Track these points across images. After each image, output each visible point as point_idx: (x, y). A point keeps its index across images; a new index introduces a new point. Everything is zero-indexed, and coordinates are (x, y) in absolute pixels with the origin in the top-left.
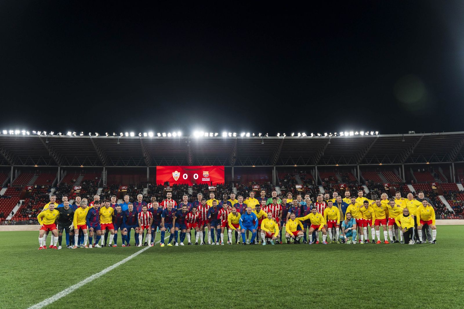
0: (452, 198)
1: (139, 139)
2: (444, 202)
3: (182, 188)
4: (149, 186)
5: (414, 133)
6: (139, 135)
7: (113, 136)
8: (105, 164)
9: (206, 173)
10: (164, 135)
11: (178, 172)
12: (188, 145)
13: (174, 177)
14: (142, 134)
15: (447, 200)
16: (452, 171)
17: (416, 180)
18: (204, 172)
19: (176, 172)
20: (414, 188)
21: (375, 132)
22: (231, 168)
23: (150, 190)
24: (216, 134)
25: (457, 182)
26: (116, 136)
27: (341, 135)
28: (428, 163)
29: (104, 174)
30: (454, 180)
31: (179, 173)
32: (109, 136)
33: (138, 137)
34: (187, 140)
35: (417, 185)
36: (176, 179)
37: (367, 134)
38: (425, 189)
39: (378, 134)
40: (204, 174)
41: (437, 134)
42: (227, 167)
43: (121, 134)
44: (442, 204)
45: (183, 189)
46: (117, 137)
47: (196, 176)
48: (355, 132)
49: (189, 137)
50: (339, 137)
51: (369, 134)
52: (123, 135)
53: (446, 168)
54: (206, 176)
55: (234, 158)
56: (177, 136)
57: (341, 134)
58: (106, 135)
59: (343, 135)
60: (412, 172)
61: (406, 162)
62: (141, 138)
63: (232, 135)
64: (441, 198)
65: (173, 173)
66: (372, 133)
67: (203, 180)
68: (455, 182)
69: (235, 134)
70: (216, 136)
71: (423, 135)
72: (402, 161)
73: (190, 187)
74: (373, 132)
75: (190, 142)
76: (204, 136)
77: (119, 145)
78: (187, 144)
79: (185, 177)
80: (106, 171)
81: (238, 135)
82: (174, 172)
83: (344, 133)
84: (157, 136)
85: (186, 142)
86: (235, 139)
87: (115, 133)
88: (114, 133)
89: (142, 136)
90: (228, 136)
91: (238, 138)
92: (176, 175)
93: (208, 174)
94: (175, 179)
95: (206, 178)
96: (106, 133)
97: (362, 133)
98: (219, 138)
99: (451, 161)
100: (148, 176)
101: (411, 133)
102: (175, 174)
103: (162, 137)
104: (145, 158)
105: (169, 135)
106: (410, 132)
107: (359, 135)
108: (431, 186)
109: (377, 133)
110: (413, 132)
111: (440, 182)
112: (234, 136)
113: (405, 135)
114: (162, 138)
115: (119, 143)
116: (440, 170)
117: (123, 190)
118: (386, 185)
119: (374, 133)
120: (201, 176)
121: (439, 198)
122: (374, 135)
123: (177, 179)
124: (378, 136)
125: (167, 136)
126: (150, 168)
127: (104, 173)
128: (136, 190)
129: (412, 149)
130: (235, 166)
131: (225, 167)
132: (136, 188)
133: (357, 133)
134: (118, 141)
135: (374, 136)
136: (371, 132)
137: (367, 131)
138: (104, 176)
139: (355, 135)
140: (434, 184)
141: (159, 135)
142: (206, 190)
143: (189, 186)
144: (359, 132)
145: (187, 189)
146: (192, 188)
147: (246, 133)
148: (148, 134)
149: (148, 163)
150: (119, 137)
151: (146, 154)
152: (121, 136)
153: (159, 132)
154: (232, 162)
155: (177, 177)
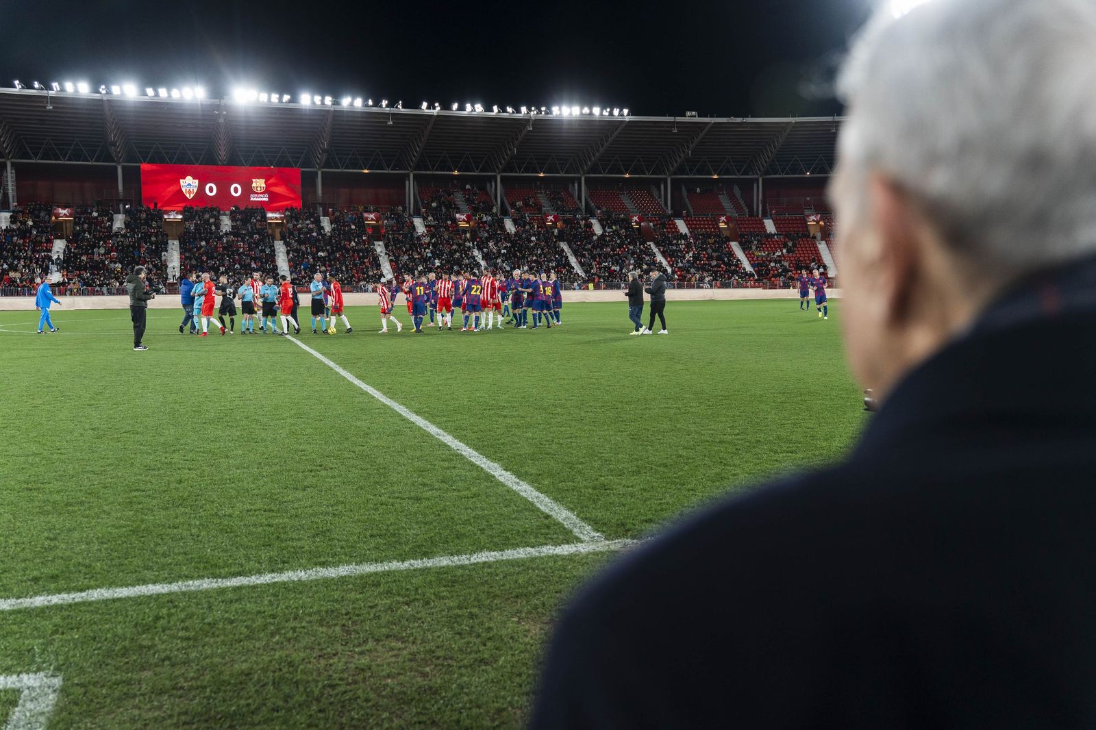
0: (754, 247)
1: (101, 100)
2: (739, 254)
3: (207, 216)
4: (126, 212)
5: (695, 116)
6: (101, 90)
7: (34, 88)
8: (9, 153)
9: (259, 183)
10: (163, 92)
11: (194, 179)
12: (221, 121)
13: (184, 191)
14: (108, 88)
15: (744, 250)
16: (758, 193)
17: (692, 211)
18: (254, 180)
19: (189, 179)
20: (687, 225)
21: (621, 110)
22: (316, 173)
23: (129, 220)
24: (286, 98)
25: (765, 215)
26: (42, 89)
27: (554, 113)
28: (716, 177)
29: (9, 179)
30: (760, 212)
31: (197, 181)
32: (23, 88)
33: (97, 96)
34: (218, 107)
35: (692, 220)
36: (190, 196)
37: (606, 113)
38: (706, 228)
39: (628, 115)
40: (254, 185)
41: (739, 120)
42: (306, 172)
43: (55, 85)
44: (734, 258)
45: (209, 219)
46: (44, 93)
47: (236, 190)
48: (582, 108)
49: (223, 102)
50: (550, 117)
51: (611, 114)
52: (59, 89)
53: (747, 186)
54: (259, 189)
55: (324, 151)
56: (194, 97)
57: (555, 110)
58: (17, 85)
59: (558, 113)
60: (685, 193)
61: (675, 174)
62: (105, 99)
63: (323, 101)
64: (735, 246)
65: (181, 181)
66: (616, 112)
67: (254, 198)
68: (760, 216)
69: (328, 100)
70: (286, 102)
71: (712, 122)
72: (668, 170)
73: (225, 215)
74: (618, 110)
75: (225, 113)
76: (258, 100)
77: (49, 111)
78: (219, 115)
79: (211, 190)
80: (14, 171)
81: (336, 103)
82: (184, 178)
83: (560, 109)
84: (145, 94)
85: (217, 112)
86: (328, 111)
87: (40, 83)
88: (36, 83)
89: (109, 92)
90: (313, 103)
91: (337, 108)
92: (189, 184)
93: (264, 186)
94: (188, 195)
95: (259, 195)
96: (17, 82)
97: (596, 111)
98: (292, 106)
99: (757, 174)
100: (121, 187)
101: (690, 116)
102: (187, 183)
103: (157, 98)
104: (114, 144)
105: (176, 94)
106: (688, 113)
107: (591, 114)
108: (717, 222)
109: (626, 111)
110: (694, 113)
111: (734, 215)
112: (326, 103)
113: (679, 119)
114: (156, 100)
115: (51, 108)
116: (737, 191)
117: (62, 217)
118: (635, 218)
119: (620, 112)
120: (248, 190)
121: (731, 247)
122: (621, 117)
123: (192, 196)
124: (627, 119)
125: (170, 96)
126: (124, 168)
127: (9, 175)
128: (96, 218)
129: (688, 147)
130: (324, 170)
131: (302, 171)
132: (95, 214)
133: (586, 110)
134: (47, 103)
135: (620, 119)
136: (615, 109)
137: (606, 109)
138: (10, 183)
139: (582, 114)
140: (723, 218)
141: (150, 91)
142: (261, 221)
143: (222, 212)
144: (591, 109)
145: (217, 218)
146: (228, 217)
147: (353, 99)
148: (121, 90)
149: (120, 155)
150: (50, 92)
151: (115, 136)
152: (55, 89)
153: (150, 86)
154: (318, 161)
155: (191, 190)
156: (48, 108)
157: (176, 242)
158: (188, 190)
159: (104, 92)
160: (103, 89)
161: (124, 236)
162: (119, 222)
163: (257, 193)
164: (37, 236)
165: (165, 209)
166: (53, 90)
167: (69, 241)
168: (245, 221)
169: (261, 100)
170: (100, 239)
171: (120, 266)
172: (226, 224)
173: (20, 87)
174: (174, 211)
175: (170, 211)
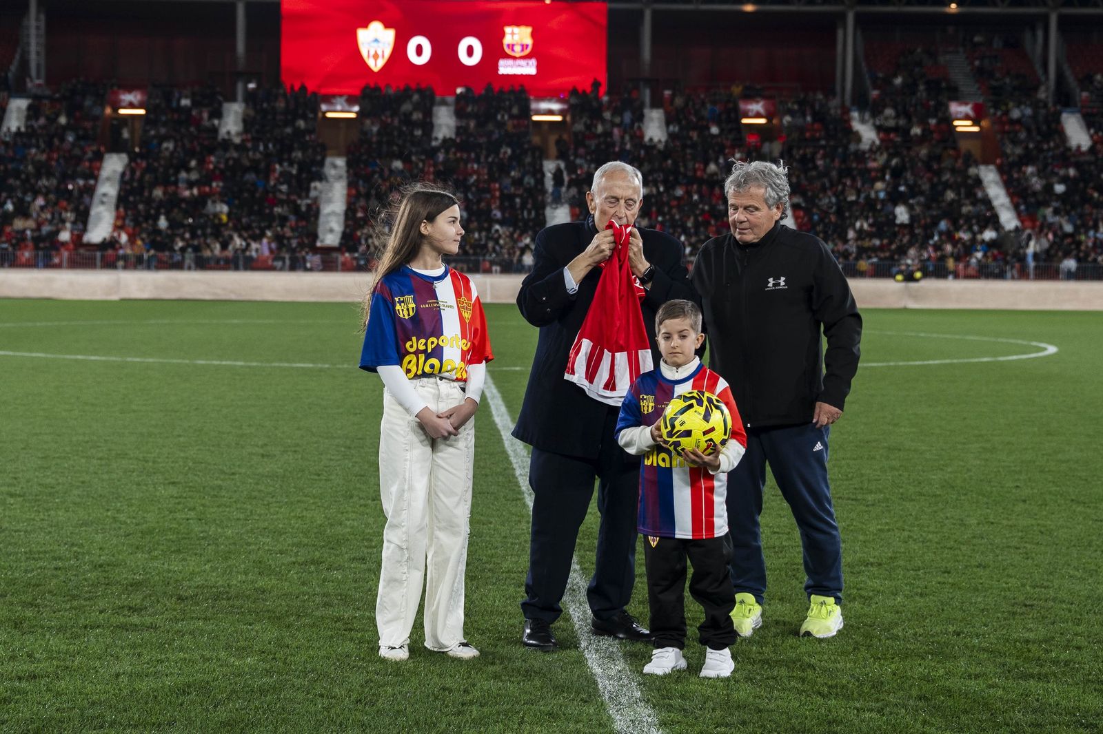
3: (406, 107)
4: (250, 98)
9: (518, 36)
11: (387, 26)
13: (364, 53)
18: (508, 30)
19: (376, 27)
22: (640, 14)
23: (253, 114)
29: (33, 32)
31: (391, 33)
36: (376, 65)
40: (507, 40)
42: (617, 10)
45: (411, 114)
47: (470, 51)
54: (518, 48)
65: (361, 32)
67: (506, 68)
73: (444, 103)
79: (420, 51)
80: (42, 17)
82: (367, 28)
93: (530, 41)
94: (371, 64)
95: (518, 62)
100: (241, 47)
102: (372, 35)
117: (124, 108)
120: (495, 51)
123: (380, 64)
126: (248, 6)
127: (33, 23)
128: (187, 110)
130: (658, 6)
131: (612, 13)
132: (185, 102)
138: (33, 41)
142: (518, 118)
143: (438, 98)
145: (428, 114)
146: (452, 108)
155: (380, 53)
157: (341, 162)
158: (372, 53)
161: (240, 148)
162: (232, 122)
164: (73, 145)
165: (323, 91)
167: (133, 158)
168: (485, 118)
170: (192, 154)
171: (225, 208)
172: (445, 122)
174: (341, 95)
175: (334, 96)
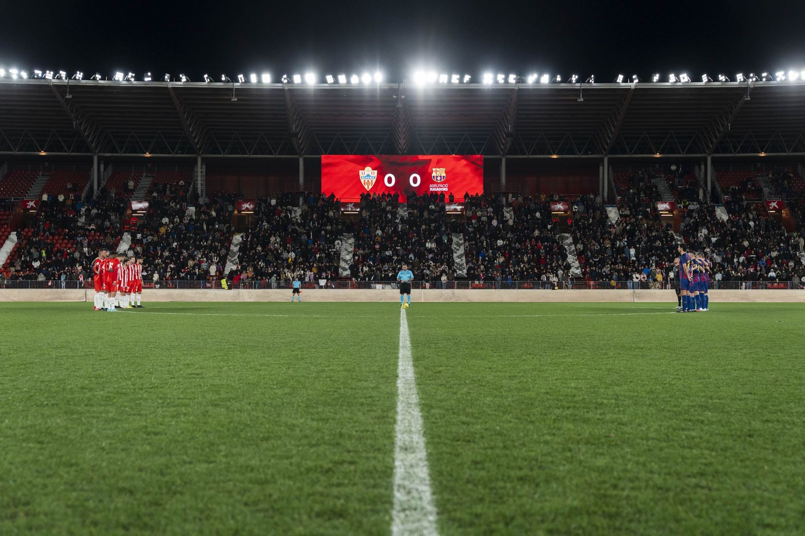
1: (283, 90)
4: (306, 205)
6: (283, 80)
7: (221, 81)
8: (200, 149)
9: (439, 173)
10: (342, 79)
11: (373, 169)
12: (400, 105)
13: (362, 182)
14: (290, 77)
18: (434, 169)
19: (368, 170)
22: (500, 160)
24: (467, 78)
26: (228, 82)
27: (778, 79)
29: (199, 174)
31: (376, 172)
32: (211, 81)
33: (279, 86)
34: (397, 92)
36: (368, 187)
40: (434, 174)
42: (488, 159)
43: (241, 77)
45: (386, 207)
46: (230, 85)
47: (415, 180)
49: (402, 86)
50: (772, 83)
52: (243, 81)
54: (439, 178)
55: (508, 135)
56: (373, 82)
57: (780, 76)
58: (206, 79)
59: (783, 78)
62: (286, 88)
63: (506, 79)
65: (361, 172)
67: (433, 188)
69: (512, 78)
70: (467, 83)
75: (403, 97)
76: (438, 82)
77: (234, 104)
78: (396, 101)
79: (390, 181)
80: (204, 167)
81: (520, 80)
82: (364, 169)
83: (785, 74)
84: (325, 81)
85: (395, 97)
86: (512, 90)
87: (226, 76)
88: (223, 76)
89: (290, 81)
90: (496, 82)
91: (522, 86)
92: (368, 175)
93: (445, 175)
94: (366, 187)
95: (439, 185)
96: (206, 76)
98: (473, 86)
100: (301, 180)
102: (366, 173)
103: (336, 85)
104: (295, 135)
105: (355, 80)
112: (510, 81)
114: (336, 87)
115: (236, 99)
117: (244, 211)
120: (427, 179)
123: (370, 187)
125: (349, 82)
126: (305, 160)
127: (199, 170)
130: (509, 156)
131: (485, 159)
134: (232, 95)
138: (199, 178)
141: (330, 79)
142: (439, 212)
147: (540, 75)
148: (302, 78)
149: (302, 147)
150: (236, 84)
151: (297, 127)
152: (240, 81)
153: (329, 74)
154: (503, 147)
155: (370, 181)
156: (232, 100)
158: (366, 181)
159: (285, 81)
160: (285, 79)
163: (437, 183)
165: (342, 201)
166: (238, 82)
169: (441, 82)
173: (209, 80)
174: (351, 203)
175: (347, 203)
